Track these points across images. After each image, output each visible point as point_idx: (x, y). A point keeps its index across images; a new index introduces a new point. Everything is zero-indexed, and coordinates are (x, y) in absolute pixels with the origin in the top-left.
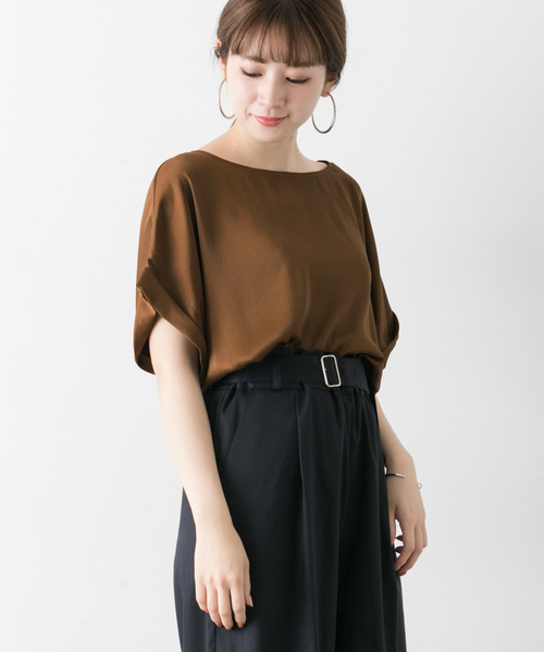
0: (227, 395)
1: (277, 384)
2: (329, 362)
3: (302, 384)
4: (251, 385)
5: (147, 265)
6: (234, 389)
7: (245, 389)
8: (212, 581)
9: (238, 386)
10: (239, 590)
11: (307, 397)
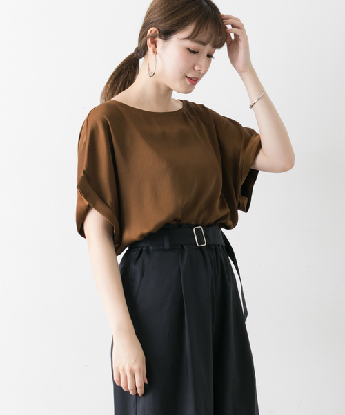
0: (137, 254)
1: (167, 246)
2: (198, 231)
3: (182, 246)
4: (151, 248)
5: (82, 175)
6: (141, 251)
7: (148, 251)
8: (123, 370)
9: (144, 249)
10: (140, 375)
11: (186, 254)
